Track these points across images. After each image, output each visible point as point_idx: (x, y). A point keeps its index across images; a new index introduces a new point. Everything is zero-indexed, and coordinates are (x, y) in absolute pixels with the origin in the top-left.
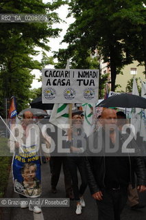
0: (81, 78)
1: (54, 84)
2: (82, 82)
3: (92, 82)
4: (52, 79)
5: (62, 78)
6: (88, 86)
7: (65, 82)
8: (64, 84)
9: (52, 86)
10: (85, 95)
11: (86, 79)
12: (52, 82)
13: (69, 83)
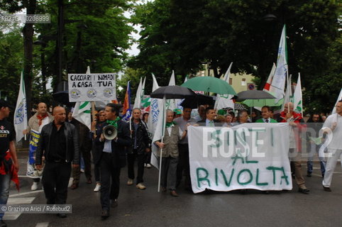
0: (100, 81)
1: (79, 86)
2: (102, 84)
3: (110, 83)
4: (77, 82)
5: (85, 81)
6: (107, 87)
7: (88, 84)
8: (87, 86)
9: (77, 88)
10: (105, 94)
11: (105, 81)
12: (76, 84)
13: (91, 85)
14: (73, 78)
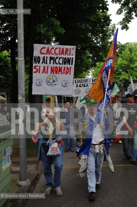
0: (94, 82)
4: (79, 84)
5: (84, 83)
7: (86, 85)
8: (85, 86)
9: (79, 88)
12: (79, 86)
14: (77, 81)
